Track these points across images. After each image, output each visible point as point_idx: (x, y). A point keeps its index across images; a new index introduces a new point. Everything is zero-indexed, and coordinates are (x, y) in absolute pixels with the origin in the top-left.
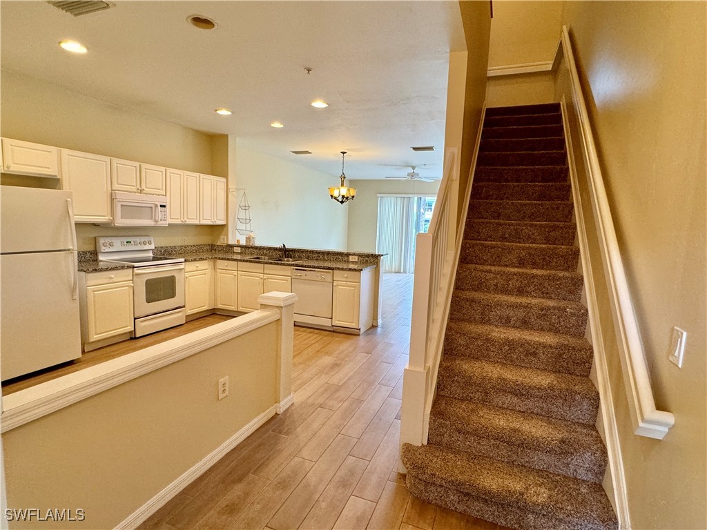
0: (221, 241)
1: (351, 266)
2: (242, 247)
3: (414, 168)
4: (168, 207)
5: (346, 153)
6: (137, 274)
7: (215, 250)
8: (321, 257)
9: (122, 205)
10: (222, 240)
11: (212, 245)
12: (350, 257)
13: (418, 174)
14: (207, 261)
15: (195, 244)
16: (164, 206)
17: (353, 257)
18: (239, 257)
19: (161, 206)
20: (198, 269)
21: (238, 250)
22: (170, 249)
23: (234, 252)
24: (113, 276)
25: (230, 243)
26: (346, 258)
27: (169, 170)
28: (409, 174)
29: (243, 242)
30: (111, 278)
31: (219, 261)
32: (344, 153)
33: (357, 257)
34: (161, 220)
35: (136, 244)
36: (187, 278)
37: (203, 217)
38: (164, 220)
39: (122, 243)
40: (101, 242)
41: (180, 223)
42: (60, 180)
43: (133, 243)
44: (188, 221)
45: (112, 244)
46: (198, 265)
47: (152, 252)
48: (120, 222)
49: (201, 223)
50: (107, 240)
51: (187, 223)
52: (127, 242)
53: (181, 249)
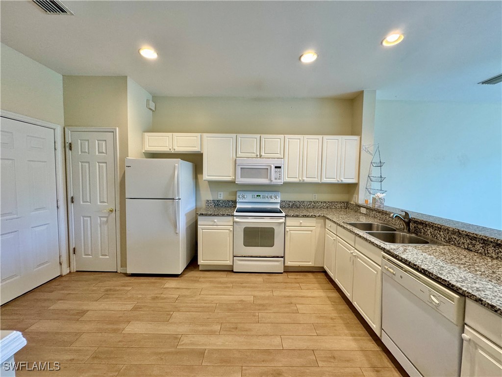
0: (353, 200)
2: (368, 208)
4: (282, 167)
6: (237, 222)
9: (241, 168)
11: (347, 203)
14: (315, 219)
15: (327, 201)
16: (280, 167)
19: (276, 167)
20: (302, 225)
21: (363, 210)
22: (298, 204)
23: (361, 212)
24: (216, 221)
25: (359, 203)
27: (287, 136)
30: (215, 222)
31: (326, 220)
34: (276, 179)
35: (264, 197)
36: (287, 232)
37: (326, 176)
38: (279, 179)
39: (253, 197)
40: (238, 194)
41: (298, 181)
42: (202, 154)
43: (261, 196)
44: (307, 180)
45: (245, 197)
46: (301, 221)
47: (281, 205)
48: (240, 180)
49: (323, 181)
50: (243, 193)
51: (305, 181)
52: (257, 196)
53: (310, 204)
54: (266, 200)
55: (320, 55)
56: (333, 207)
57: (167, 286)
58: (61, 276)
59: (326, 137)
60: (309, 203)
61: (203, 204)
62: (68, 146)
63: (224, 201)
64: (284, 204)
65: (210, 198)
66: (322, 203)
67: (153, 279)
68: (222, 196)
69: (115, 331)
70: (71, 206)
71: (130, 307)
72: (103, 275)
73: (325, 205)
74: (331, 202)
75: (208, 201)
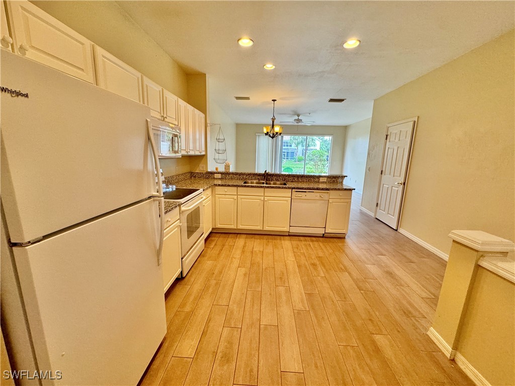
0: (199, 169)
1: (321, 186)
2: (222, 173)
3: (298, 116)
5: (276, 100)
6: (183, 212)
7: (195, 177)
8: (296, 179)
10: (201, 168)
11: (191, 173)
12: (321, 178)
13: (301, 120)
14: (210, 189)
17: (323, 178)
18: (220, 182)
20: (208, 196)
21: (218, 176)
23: (214, 178)
25: (209, 170)
26: (317, 180)
27: (179, 100)
28: (295, 120)
29: (222, 169)
31: (217, 188)
32: (274, 101)
33: (326, 178)
41: (186, 153)
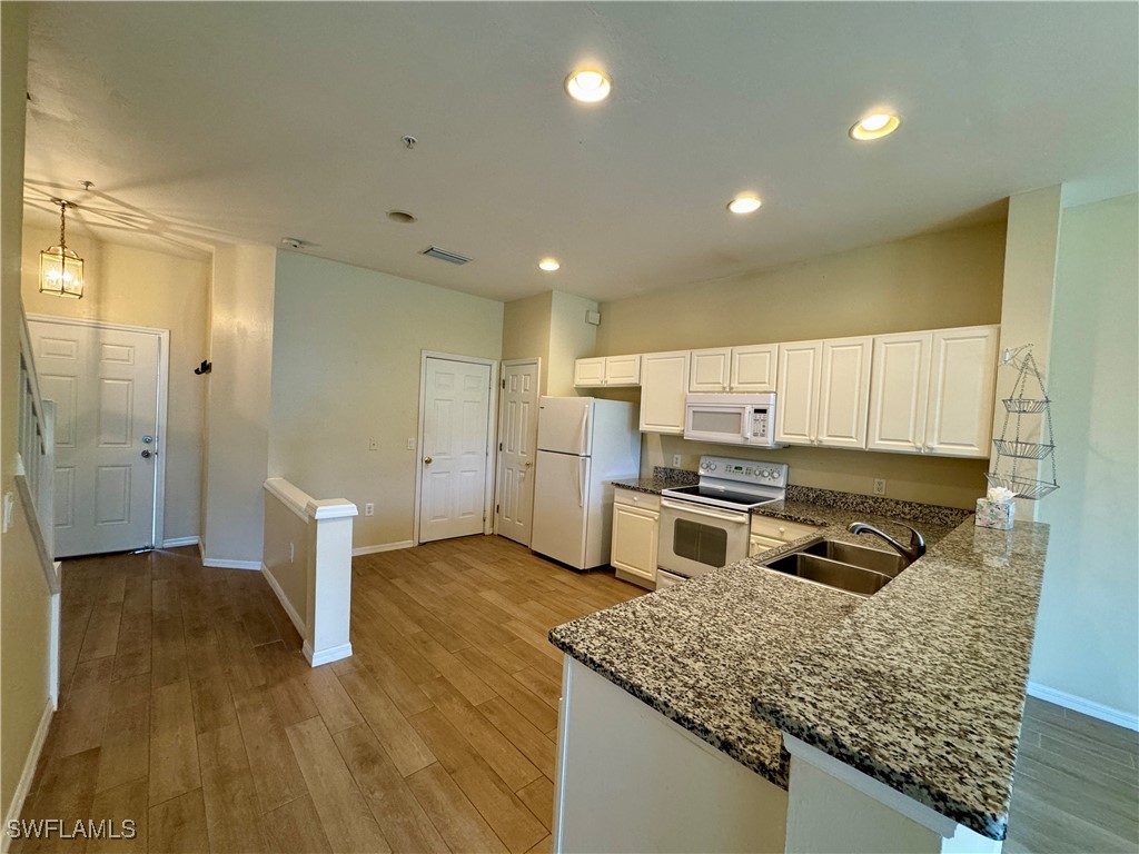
4: (769, 412)
6: (665, 507)
9: (694, 412)
20: (784, 537)
24: (636, 498)
30: (635, 501)
34: (755, 435)
35: (749, 472)
36: (753, 545)
37: (880, 435)
38: (763, 435)
39: (728, 468)
40: (702, 461)
41: (809, 442)
42: (640, 388)
43: (744, 470)
44: (827, 441)
45: (713, 467)
46: (782, 529)
47: (787, 494)
48: (691, 434)
49: (872, 446)
50: (709, 460)
51: (825, 443)
52: (736, 468)
53: (863, 503)
54: (752, 479)
55: (765, 194)
56: (936, 521)
57: (556, 577)
58: (483, 534)
59: (881, 339)
60: (859, 500)
61: (649, 473)
62: (502, 384)
63: (681, 472)
64: (795, 493)
65: (661, 463)
66: (897, 503)
67: (550, 565)
68: (679, 461)
69: (475, 590)
70: (500, 453)
71: (503, 579)
72: (516, 545)
73: (907, 510)
74: (929, 507)
75: (656, 468)
